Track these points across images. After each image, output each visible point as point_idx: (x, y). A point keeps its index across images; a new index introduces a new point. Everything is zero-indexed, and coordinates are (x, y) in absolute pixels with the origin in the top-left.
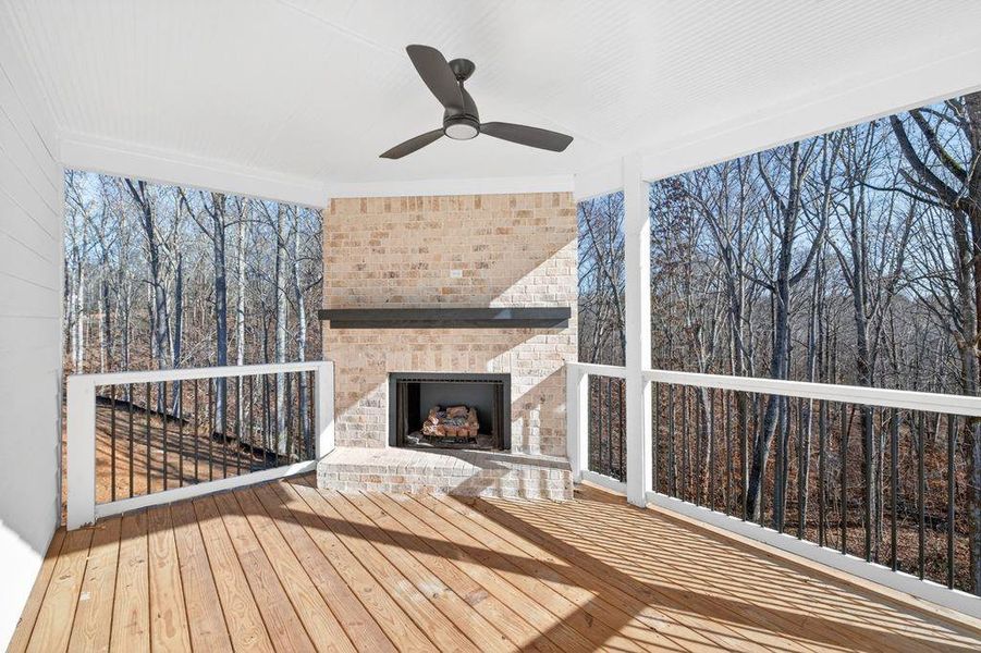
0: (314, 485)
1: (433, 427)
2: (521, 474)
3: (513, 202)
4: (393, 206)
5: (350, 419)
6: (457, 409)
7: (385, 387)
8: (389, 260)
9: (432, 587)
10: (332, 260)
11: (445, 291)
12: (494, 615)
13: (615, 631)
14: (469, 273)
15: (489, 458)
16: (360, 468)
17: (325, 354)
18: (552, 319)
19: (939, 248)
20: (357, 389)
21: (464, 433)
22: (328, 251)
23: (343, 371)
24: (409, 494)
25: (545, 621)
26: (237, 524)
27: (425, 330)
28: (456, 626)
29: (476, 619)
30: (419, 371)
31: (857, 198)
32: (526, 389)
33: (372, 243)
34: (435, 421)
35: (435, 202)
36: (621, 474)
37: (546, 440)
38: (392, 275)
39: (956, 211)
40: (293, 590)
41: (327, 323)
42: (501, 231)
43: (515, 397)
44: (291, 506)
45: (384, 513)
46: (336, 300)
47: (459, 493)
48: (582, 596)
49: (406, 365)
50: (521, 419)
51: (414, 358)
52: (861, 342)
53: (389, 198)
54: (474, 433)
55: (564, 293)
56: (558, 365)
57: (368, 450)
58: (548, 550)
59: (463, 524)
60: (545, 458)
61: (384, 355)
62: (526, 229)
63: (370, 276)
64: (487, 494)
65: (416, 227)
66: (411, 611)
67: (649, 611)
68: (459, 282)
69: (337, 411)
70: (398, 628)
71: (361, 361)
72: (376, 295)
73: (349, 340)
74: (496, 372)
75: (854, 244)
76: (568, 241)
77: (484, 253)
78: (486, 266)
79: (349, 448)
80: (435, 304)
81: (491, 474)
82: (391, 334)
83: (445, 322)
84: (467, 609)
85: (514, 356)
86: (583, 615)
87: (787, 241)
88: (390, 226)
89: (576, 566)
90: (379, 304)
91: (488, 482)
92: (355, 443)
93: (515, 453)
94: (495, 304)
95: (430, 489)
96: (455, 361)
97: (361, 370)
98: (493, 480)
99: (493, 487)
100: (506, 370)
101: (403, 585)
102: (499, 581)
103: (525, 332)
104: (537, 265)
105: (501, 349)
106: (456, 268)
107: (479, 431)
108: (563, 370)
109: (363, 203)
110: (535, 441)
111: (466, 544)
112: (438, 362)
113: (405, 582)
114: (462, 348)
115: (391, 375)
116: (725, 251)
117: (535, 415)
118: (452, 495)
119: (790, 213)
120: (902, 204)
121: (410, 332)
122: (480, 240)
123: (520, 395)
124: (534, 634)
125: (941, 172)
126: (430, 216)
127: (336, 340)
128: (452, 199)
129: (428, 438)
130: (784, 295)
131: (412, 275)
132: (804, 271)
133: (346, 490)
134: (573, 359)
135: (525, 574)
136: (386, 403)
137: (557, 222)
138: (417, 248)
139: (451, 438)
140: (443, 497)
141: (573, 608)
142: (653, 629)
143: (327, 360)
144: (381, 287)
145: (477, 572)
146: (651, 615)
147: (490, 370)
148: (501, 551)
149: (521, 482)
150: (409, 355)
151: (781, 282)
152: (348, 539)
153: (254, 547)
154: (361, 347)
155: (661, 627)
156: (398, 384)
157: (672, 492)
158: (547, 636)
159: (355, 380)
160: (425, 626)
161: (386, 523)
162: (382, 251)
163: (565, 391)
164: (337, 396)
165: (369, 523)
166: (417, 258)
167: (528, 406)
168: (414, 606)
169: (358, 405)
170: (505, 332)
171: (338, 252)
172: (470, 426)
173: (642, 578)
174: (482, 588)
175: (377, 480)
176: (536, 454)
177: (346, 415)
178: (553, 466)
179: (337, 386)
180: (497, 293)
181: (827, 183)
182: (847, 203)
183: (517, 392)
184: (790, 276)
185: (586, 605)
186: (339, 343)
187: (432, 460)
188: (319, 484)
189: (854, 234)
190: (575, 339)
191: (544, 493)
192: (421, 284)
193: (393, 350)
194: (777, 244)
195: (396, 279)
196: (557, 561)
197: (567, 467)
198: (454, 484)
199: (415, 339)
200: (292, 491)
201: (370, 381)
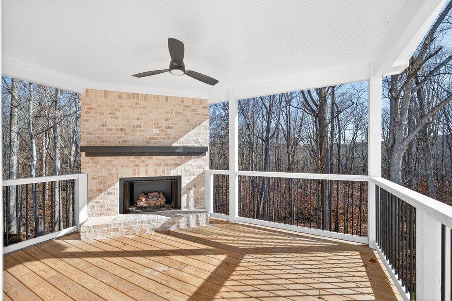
0: (79, 238)
1: (143, 202)
2: (188, 217)
3: (183, 101)
4: (123, 96)
5: (97, 202)
6: (153, 193)
7: (118, 185)
8: (120, 123)
9: (162, 268)
10: (86, 121)
11: (150, 139)
12: (192, 272)
13: (237, 265)
14: (162, 131)
15: (172, 213)
16: (108, 226)
17: (82, 170)
18: (198, 152)
19: (309, 129)
20: (101, 186)
21: (158, 204)
22: (84, 116)
23: (93, 178)
24: (135, 234)
25: (212, 268)
26: (35, 265)
27: (139, 157)
28: (177, 280)
29: (185, 275)
30: (137, 176)
31: (288, 110)
32: (188, 182)
33: (111, 114)
34: (144, 200)
35: (146, 97)
36: (227, 213)
37: (196, 202)
38: (122, 130)
39: (315, 117)
40: (89, 286)
41: (83, 154)
42: (177, 113)
43: (183, 185)
44: (68, 250)
45: (125, 244)
46: (88, 142)
47: (160, 230)
48: (223, 257)
49: (129, 174)
50: (186, 195)
51: (134, 170)
52: (289, 160)
53: (121, 92)
54: (163, 203)
55: (204, 141)
56: (201, 171)
57: (108, 217)
58: (205, 244)
59: (165, 241)
60: (196, 210)
61: (118, 169)
62: (188, 113)
63: (110, 130)
64: (173, 228)
65: (136, 108)
66: (155, 279)
67: (246, 257)
68: (158, 135)
69: (89, 199)
70: (152, 287)
71: (104, 172)
72: (113, 139)
73: (97, 162)
74: (175, 175)
75: (287, 126)
76: (205, 120)
77: (169, 122)
78: (170, 128)
79: (97, 217)
80: (146, 145)
81: (175, 219)
82: (122, 159)
83: (150, 153)
84: (180, 272)
85: (183, 168)
86: (225, 263)
87: (269, 123)
88: (121, 106)
89: (218, 248)
90: (115, 143)
91: (173, 223)
92: (100, 214)
93: (183, 209)
94: (175, 145)
95: (146, 230)
96: (155, 171)
97: (104, 177)
98: (175, 222)
99: (176, 224)
100: (179, 174)
101: (147, 270)
102: (190, 260)
103: (188, 157)
104: (193, 129)
105: (177, 165)
106: (156, 128)
107: (166, 202)
108: (203, 174)
109: (106, 94)
110: (191, 204)
111: (170, 249)
112: (147, 172)
113: (147, 269)
114: (159, 165)
115: (121, 179)
116: (248, 125)
117: (192, 192)
118: (157, 231)
119: (269, 112)
120: (300, 113)
121: (132, 157)
122: (168, 116)
123: (185, 184)
124: (209, 274)
125: (311, 104)
126: (143, 103)
127: (89, 162)
128: (154, 97)
129: (139, 208)
130: (268, 143)
131: (133, 130)
132: (274, 135)
133: (99, 238)
134: (207, 168)
135: (198, 254)
136: (118, 193)
137: (201, 111)
138: (136, 118)
139: (152, 206)
140: (152, 233)
141: (221, 262)
142: (249, 262)
143: (84, 173)
144: (116, 136)
145: (179, 258)
146: (247, 258)
147: (172, 174)
148: (186, 249)
149: (188, 221)
150: (131, 169)
151: (267, 138)
152: (110, 258)
153: (53, 273)
154: (104, 166)
155: (251, 260)
156: (124, 184)
157: (245, 216)
158: (214, 273)
159: (101, 182)
160: (164, 283)
161: (127, 248)
162: (117, 118)
163: (204, 182)
164: (90, 191)
165: (118, 250)
166: (136, 123)
167: (189, 189)
168: (155, 277)
169: (102, 195)
170: (179, 158)
171: (90, 117)
172: (161, 200)
173: (241, 247)
174: (183, 263)
175: (117, 230)
176: (192, 208)
177: (95, 200)
178: (200, 212)
179: (90, 186)
180: (175, 140)
181: (281, 103)
182: (286, 111)
183: (184, 183)
184: (270, 136)
185: (225, 260)
186: (91, 164)
187: (145, 217)
188: (82, 237)
189: (287, 122)
190: (208, 160)
191: (198, 224)
192: (138, 134)
193: (122, 167)
194: (265, 124)
195: (124, 132)
196: (210, 248)
197: (206, 212)
198: (158, 226)
199: (135, 161)
200: (65, 243)
201: (109, 182)
